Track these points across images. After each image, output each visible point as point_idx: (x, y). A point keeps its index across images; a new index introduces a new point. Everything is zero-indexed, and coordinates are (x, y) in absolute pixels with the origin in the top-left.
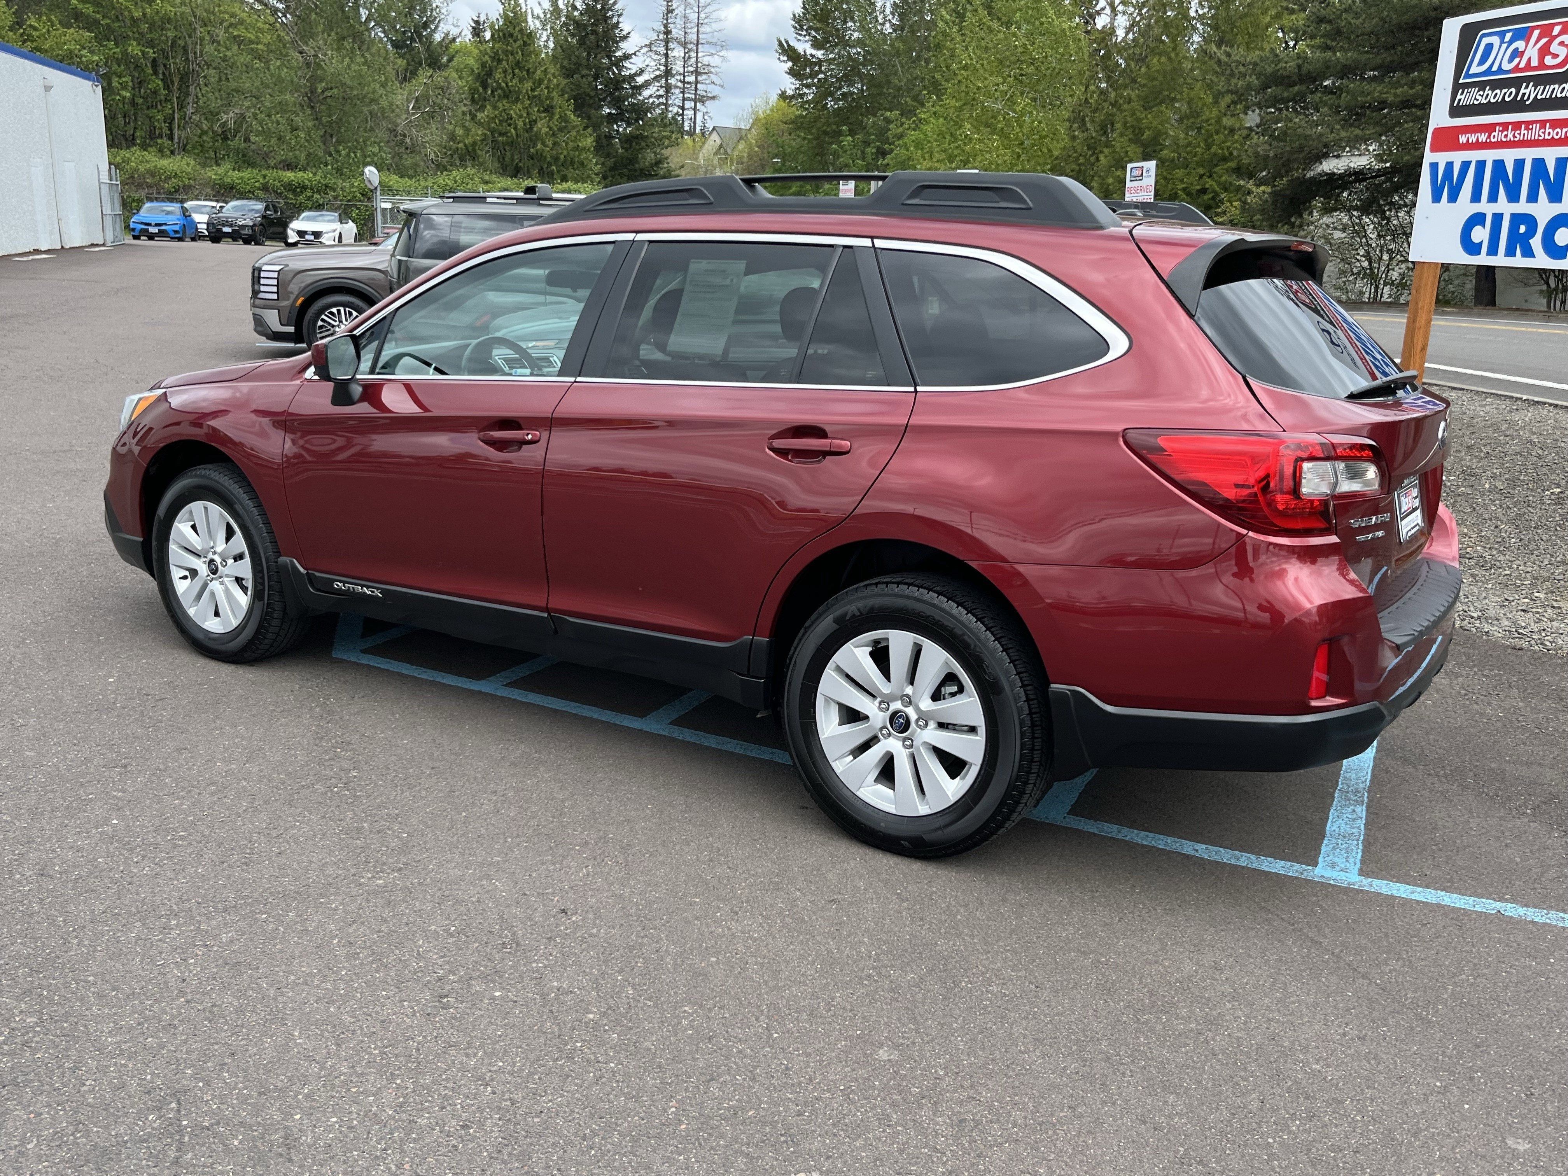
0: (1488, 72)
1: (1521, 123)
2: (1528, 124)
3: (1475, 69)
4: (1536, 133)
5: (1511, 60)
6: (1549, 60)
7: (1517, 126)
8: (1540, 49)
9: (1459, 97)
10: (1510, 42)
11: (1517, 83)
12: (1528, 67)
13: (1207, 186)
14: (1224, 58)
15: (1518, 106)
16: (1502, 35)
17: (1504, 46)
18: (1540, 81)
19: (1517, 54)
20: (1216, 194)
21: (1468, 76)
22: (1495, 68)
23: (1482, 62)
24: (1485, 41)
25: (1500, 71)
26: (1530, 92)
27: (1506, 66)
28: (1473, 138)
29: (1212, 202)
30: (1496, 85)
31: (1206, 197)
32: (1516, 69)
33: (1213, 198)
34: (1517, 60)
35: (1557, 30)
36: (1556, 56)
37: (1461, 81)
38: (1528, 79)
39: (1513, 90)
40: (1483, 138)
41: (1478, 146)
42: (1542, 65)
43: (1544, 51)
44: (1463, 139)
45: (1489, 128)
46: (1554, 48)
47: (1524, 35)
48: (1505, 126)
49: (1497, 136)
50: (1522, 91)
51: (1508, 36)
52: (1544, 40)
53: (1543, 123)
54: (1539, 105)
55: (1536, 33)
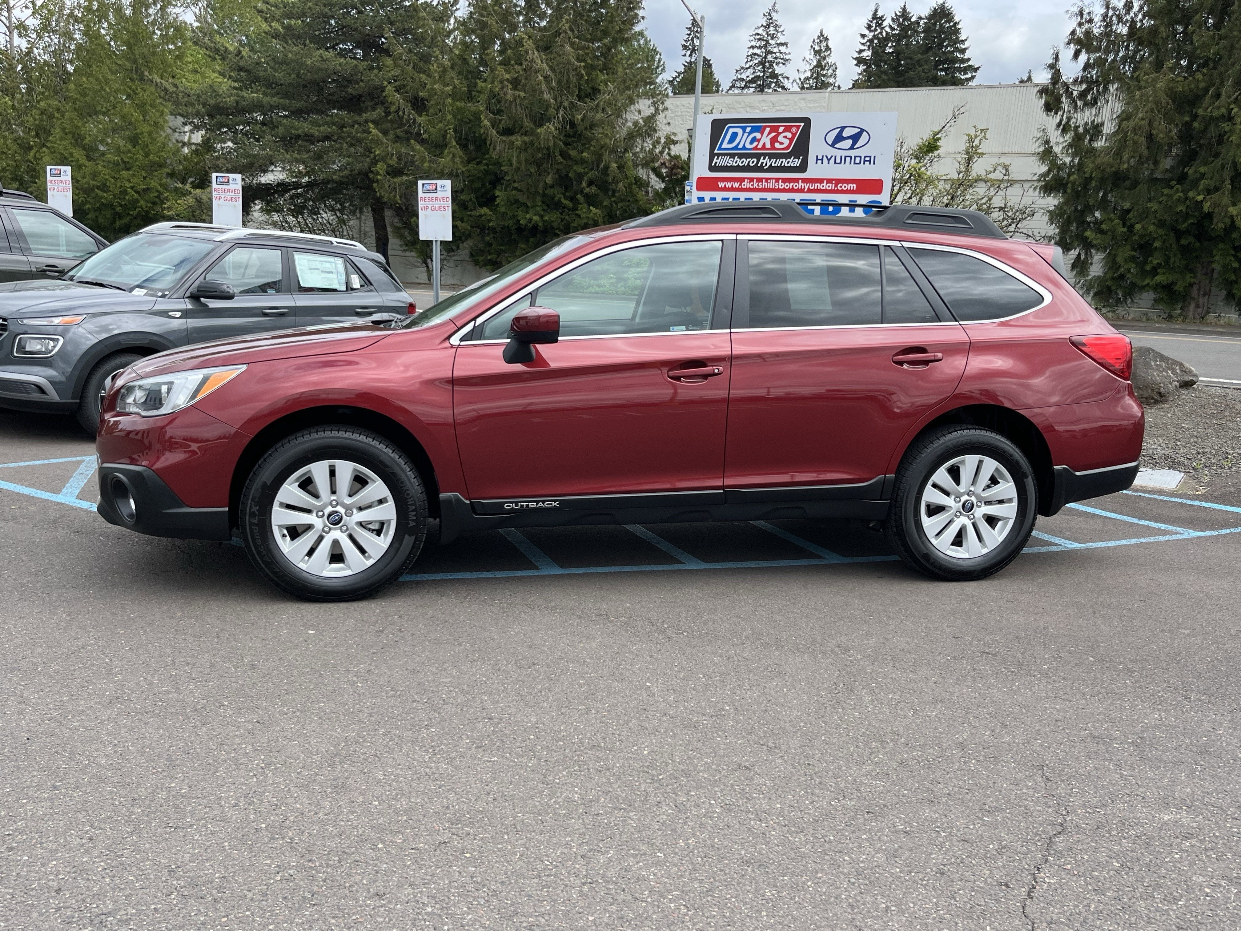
0: (736, 148)
1: (762, 179)
2: (767, 180)
3: (725, 146)
4: (772, 184)
5: (751, 143)
6: (777, 145)
7: (759, 180)
8: (771, 139)
9: (715, 160)
10: (750, 133)
11: (758, 156)
12: (764, 147)
13: (151, 186)
14: (172, 89)
15: (761, 169)
16: (744, 129)
17: (746, 135)
18: (771, 156)
19: (754, 140)
20: (160, 193)
21: (720, 149)
22: (740, 146)
23: (730, 142)
24: (731, 131)
25: (744, 148)
26: (766, 162)
27: (748, 146)
28: (729, 185)
29: (157, 200)
30: (741, 156)
31: (152, 195)
32: (756, 148)
33: (158, 197)
34: (755, 144)
35: (781, 129)
36: (782, 143)
37: (716, 151)
38: (765, 155)
39: (755, 160)
40: (736, 185)
41: (732, 189)
42: (773, 147)
43: (774, 140)
44: (721, 185)
45: (741, 180)
46: (780, 138)
47: (761, 130)
48: (751, 180)
49: (745, 185)
50: (761, 161)
51: (748, 129)
52: (773, 134)
53: (777, 180)
54: (772, 169)
55: (768, 130)
